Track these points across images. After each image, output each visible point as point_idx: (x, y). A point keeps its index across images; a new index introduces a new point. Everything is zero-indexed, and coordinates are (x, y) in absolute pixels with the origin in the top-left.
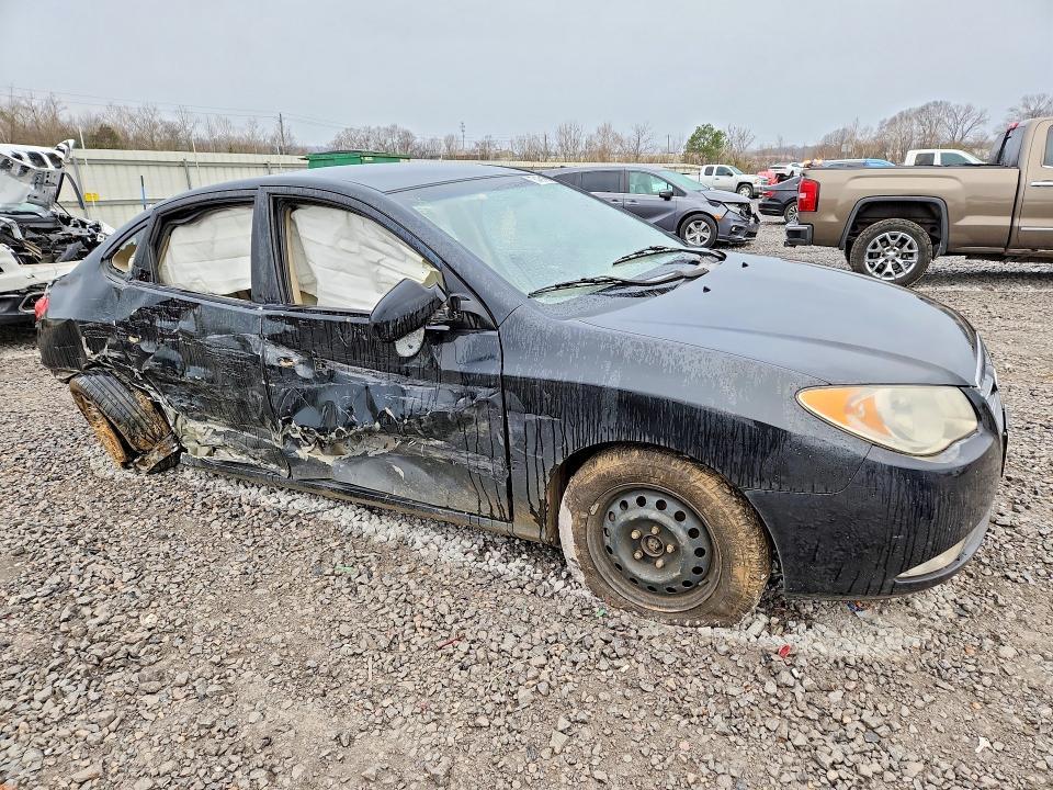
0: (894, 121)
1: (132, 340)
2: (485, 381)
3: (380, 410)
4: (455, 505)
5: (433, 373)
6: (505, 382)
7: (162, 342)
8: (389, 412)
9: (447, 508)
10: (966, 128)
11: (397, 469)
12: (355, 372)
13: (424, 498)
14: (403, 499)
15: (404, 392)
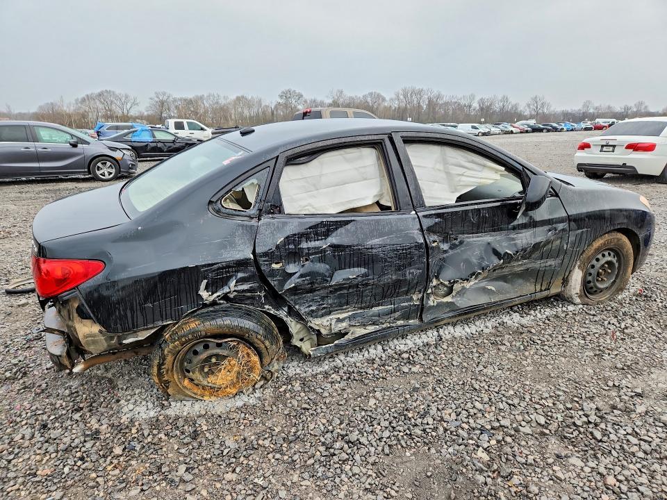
0: (83, 100)
1: (274, 266)
2: (561, 220)
3: (502, 253)
4: (524, 292)
5: (533, 224)
6: (570, 219)
7: (307, 260)
8: (509, 252)
9: (521, 296)
10: (128, 107)
11: (489, 287)
12: (478, 237)
13: (508, 296)
14: (495, 303)
15: (513, 239)
